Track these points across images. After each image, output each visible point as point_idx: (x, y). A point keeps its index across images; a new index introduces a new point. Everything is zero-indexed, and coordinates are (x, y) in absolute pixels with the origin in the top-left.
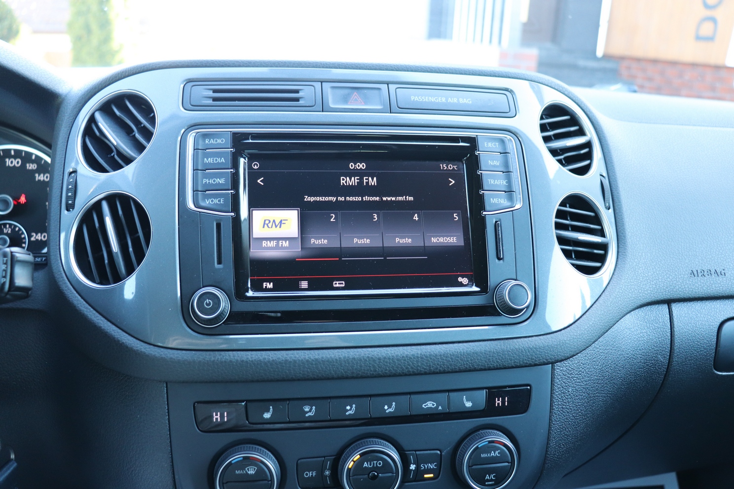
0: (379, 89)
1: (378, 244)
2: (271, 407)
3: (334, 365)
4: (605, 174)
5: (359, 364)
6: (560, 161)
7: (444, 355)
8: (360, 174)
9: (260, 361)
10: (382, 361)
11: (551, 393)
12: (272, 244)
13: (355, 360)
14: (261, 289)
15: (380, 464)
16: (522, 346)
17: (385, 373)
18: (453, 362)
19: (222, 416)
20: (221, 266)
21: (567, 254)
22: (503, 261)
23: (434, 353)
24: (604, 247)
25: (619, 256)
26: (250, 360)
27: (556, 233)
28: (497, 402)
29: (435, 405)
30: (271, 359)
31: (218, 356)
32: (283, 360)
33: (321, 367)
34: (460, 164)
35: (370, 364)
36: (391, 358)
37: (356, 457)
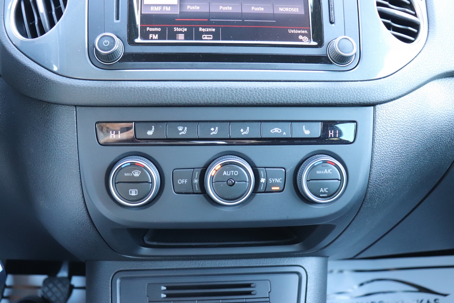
1: (238, 10)
2: (153, 127)
3: (201, 93)
5: (220, 93)
7: (287, 89)
9: (144, 88)
10: (238, 91)
11: (373, 130)
12: (158, 8)
13: (217, 89)
14: (147, 38)
15: (236, 173)
16: (349, 87)
17: (241, 101)
18: (294, 95)
19: (117, 134)
20: (118, 21)
22: (335, 24)
23: (279, 88)
25: (429, 34)
26: (136, 87)
27: (377, 8)
28: (330, 134)
29: (281, 131)
30: (153, 87)
31: (113, 84)
32: (162, 88)
33: (191, 94)
35: (229, 93)
36: (245, 89)
37: (218, 166)
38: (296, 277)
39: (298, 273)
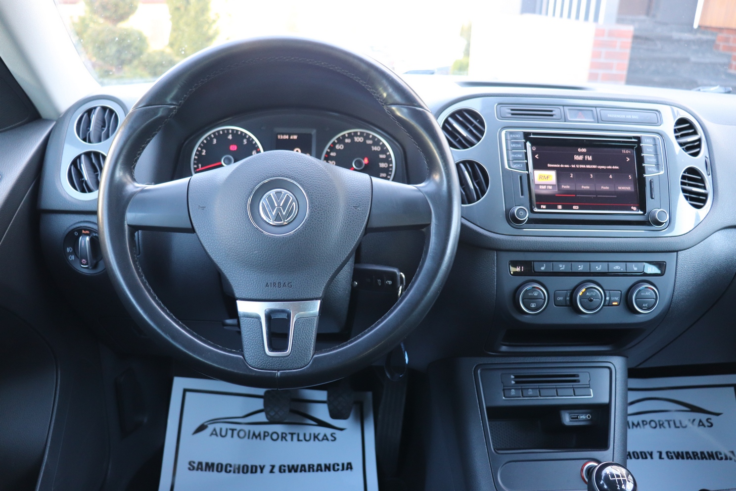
0: (592, 111)
1: (593, 189)
2: (545, 264)
3: (576, 245)
4: (708, 156)
5: (586, 245)
6: (683, 149)
7: (626, 243)
8: (584, 154)
9: (543, 241)
10: (598, 244)
11: (676, 267)
12: (544, 187)
14: (540, 208)
15: (594, 294)
16: (663, 241)
17: (598, 249)
18: (629, 246)
19: (521, 269)
20: (523, 197)
21: (686, 197)
22: (654, 199)
24: (706, 195)
25: (714, 200)
26: (538, 241)
27: (681, 187)
29: (620, 268)
31: (523, 238)
32: (553, 241)
34: (632, 150)
35: (591, 245)
36: (601, 242)
37: (584, 290)
38: (607, 371)
39: (609, 368)
